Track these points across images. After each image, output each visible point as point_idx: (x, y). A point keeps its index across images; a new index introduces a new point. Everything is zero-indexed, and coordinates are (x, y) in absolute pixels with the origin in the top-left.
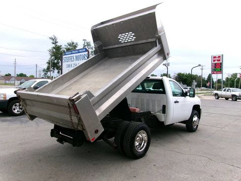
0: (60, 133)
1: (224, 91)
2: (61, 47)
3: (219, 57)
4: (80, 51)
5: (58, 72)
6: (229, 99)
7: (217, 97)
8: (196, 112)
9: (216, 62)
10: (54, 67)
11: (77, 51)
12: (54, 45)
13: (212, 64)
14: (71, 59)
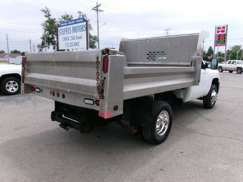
0: (63, 116)
1: (229, 63)
2: (55, 21)
3: (224, 27)
4: (77, 21)
5: (54, 48)
6: (234, 72)
7: (220, 70)
8: (214, 86)
9: (220, 33)
10: (49, 42)
11: (73, 22)
12: (47, 19)
13: (216, 35)
14: (67, 31)
